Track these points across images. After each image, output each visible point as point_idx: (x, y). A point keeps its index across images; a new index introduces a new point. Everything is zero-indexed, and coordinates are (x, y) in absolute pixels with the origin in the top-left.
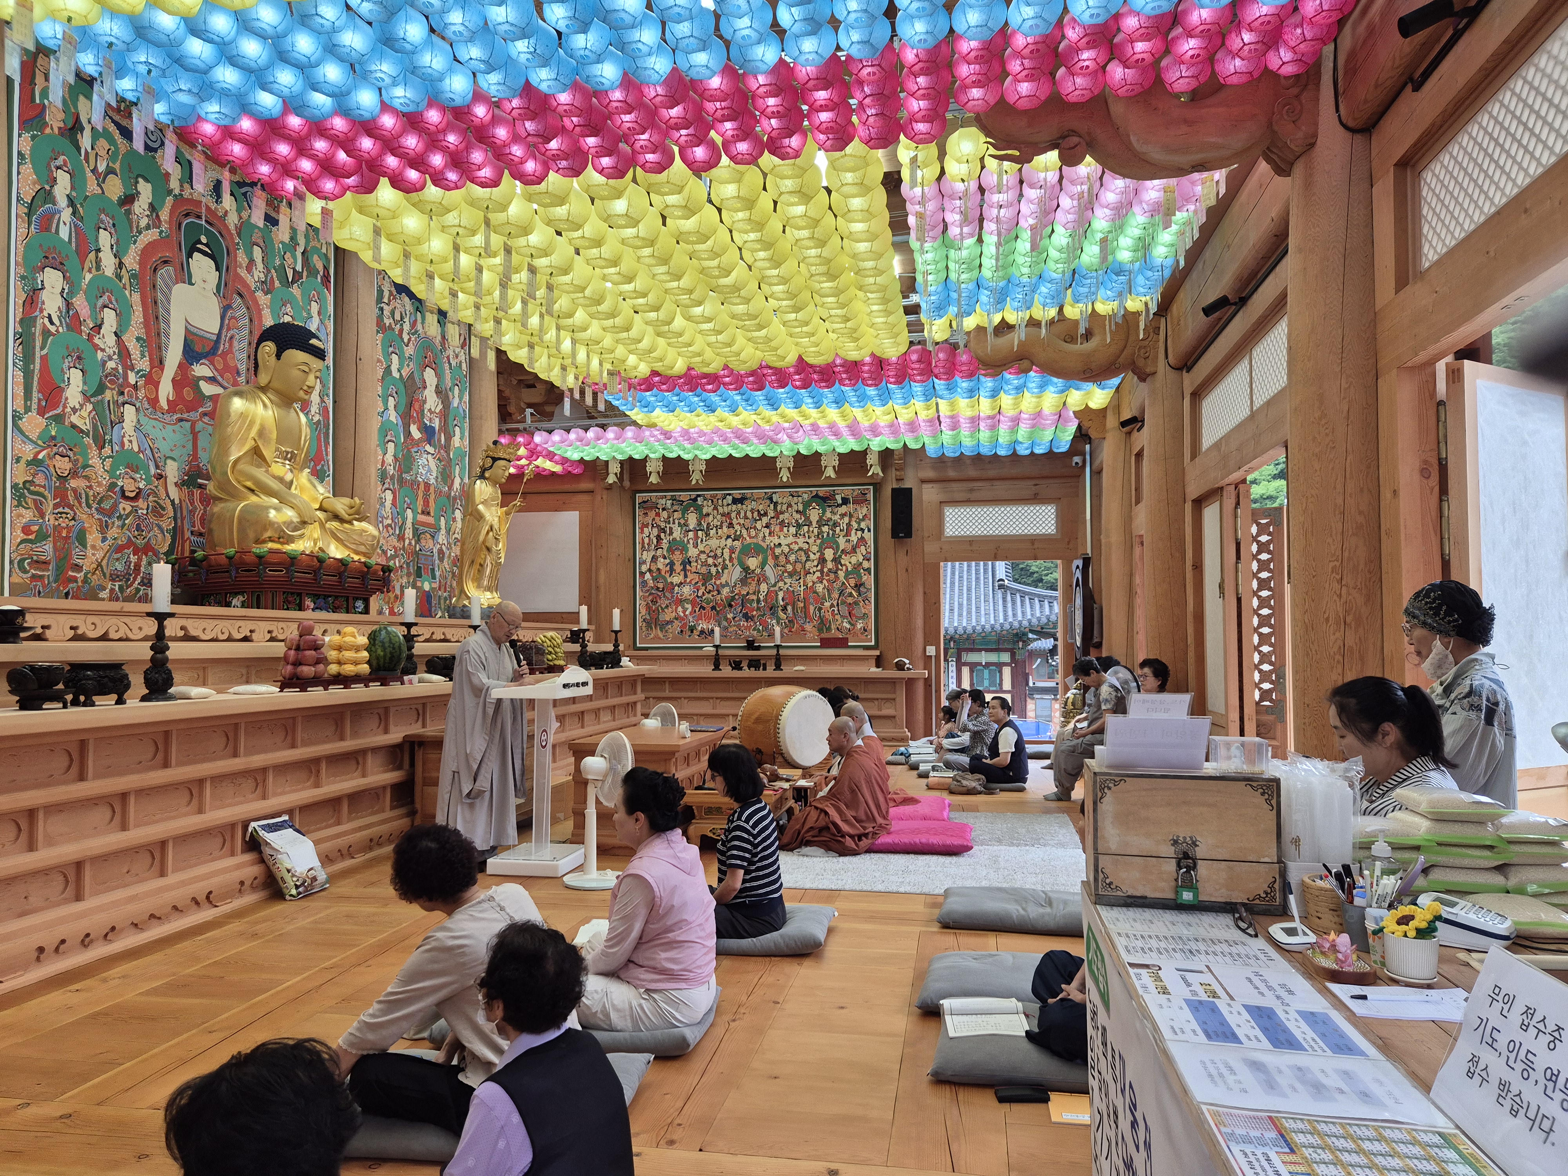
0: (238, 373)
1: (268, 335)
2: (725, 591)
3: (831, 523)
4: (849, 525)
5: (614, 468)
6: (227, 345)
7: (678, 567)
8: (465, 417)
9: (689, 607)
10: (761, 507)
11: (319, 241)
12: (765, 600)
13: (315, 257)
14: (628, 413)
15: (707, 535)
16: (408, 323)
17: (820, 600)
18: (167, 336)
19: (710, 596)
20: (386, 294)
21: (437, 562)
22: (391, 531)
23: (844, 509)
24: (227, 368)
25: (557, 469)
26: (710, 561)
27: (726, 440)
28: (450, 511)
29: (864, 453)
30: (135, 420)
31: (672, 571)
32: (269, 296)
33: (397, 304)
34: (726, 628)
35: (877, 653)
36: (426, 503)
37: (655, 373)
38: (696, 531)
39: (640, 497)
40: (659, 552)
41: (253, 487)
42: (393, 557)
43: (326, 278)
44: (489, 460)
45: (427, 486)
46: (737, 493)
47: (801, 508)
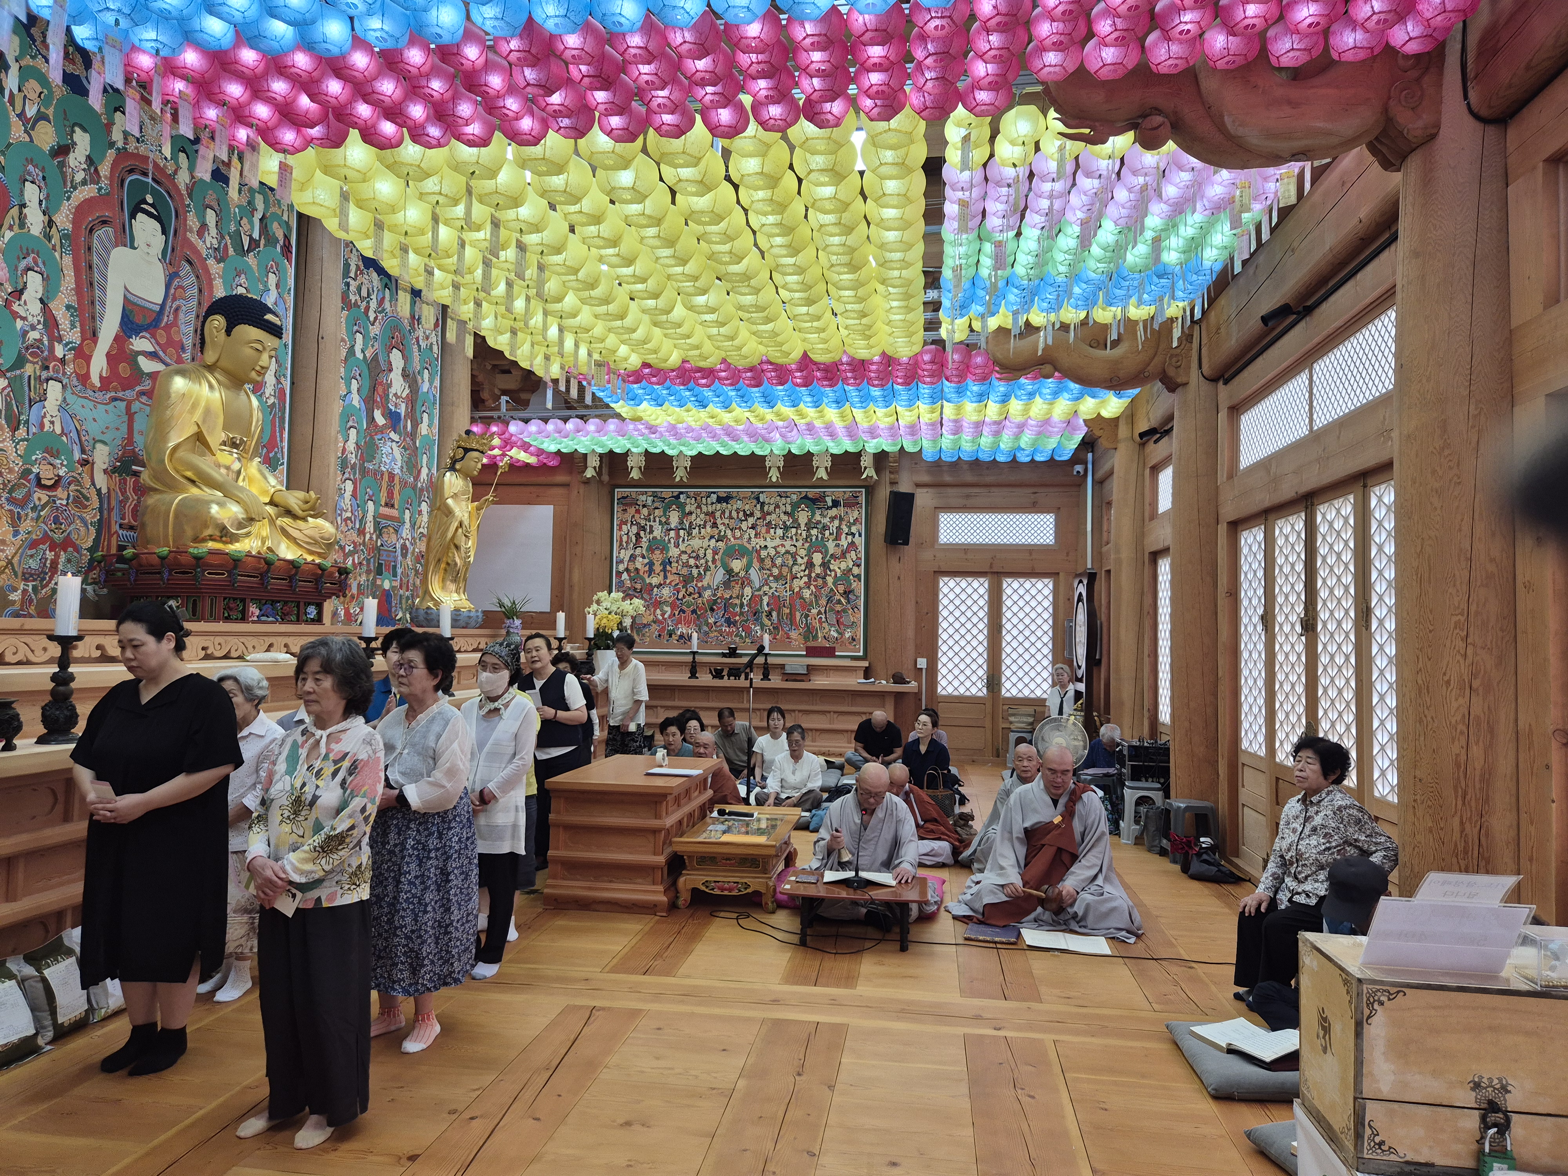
0: (183, 349)
1: (220, 306)
2: (707, 594)
3: (820, 526)
4: (839, 528)
5: (593, 462)
6: (171, 317)
7: (658, 568)
8: (435, 403)
9: (668, 609)
10: (747, 507)
11: (280, 207)
12: (749, 605)
13: (275, 225)
14: (612, 405)
15: (690, 534)
16: (375, 300)
17: (806, 606)
18: (103, 304)
19: (691, 598)
20: (353, 268)
21: (400, 558)
22: (350, 525)
23: (834, 512)
24: (170, 343)
25: (532, 460)
26: (692, 562)
27: (714, 436)
28: (415, 504)
29: (858, 455)
30: (60, 398)
31: (651, 571)
32: (222, 265)
33: (364, 279)
34: (706, 633)
35: (866, 664)
36: (390, 494)
37: (646, 365)
38: (677, 530)
39: (619, 492)
40: (638, 550)
41: (194, 478)
42: (351, 554)
43: (287, 248)
44: (461, 451)
45: (392, 476)
46: (722, 492)
47: (789, 509)
